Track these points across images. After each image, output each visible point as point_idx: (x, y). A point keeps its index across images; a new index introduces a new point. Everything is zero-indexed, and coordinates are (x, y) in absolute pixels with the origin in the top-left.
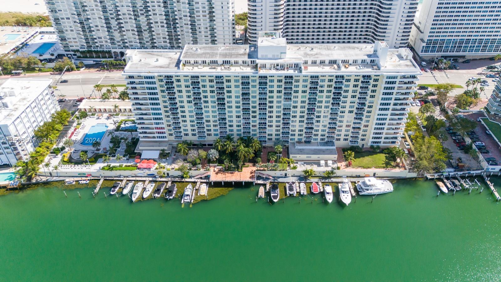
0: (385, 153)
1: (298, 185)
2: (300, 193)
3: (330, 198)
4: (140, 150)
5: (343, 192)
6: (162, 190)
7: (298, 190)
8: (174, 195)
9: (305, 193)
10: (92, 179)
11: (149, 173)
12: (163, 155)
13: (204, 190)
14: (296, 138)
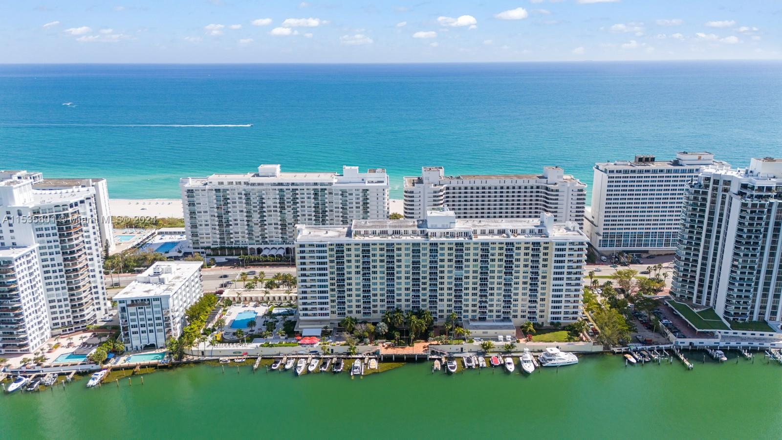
0: (567, 330)
1: (476, 359)
2: (479, 365)
3: (511, 368)
4: (300, 329)
5: (525, 362)
6: (328, 364)
7: (477, 363)
8: (341, 368)
9: (485, 365)
10: (249, 358)
11: (312, 349)
12: (325, 334)
13: (374, 364)
14: (470, 314)
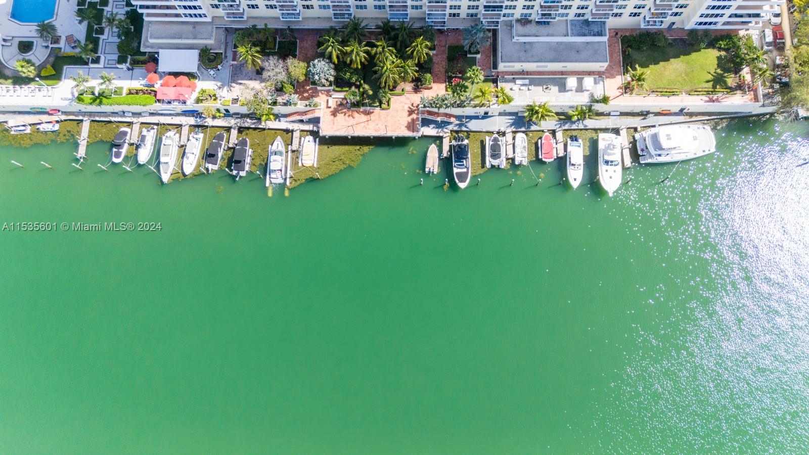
0: (720, 49)
1: (509, 137)
2: (513, 159)
3: (576, 176)
5: (607, 162)
6: (220, 155)
7: (511, 155)
8: (247, 168)
9: (525, 163)
10: (66, 120)
13: (310, 153)
